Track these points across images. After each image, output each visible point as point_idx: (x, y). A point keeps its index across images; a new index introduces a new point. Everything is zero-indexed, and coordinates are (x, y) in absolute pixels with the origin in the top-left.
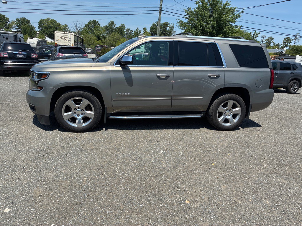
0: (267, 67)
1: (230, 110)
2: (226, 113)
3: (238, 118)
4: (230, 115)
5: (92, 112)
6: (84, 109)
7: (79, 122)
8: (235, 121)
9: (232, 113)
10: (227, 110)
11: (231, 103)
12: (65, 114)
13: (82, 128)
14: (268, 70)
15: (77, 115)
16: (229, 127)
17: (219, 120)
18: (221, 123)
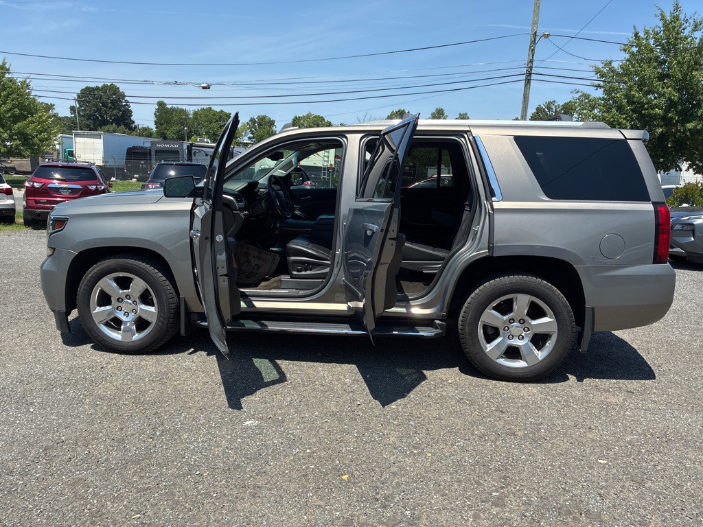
0: (643, 196)
1: (522, 321)
2: (511, 329)
3: (550, 345)
4: (523, 337)
5: (152, 309)
6: (138, 301)
7: (127, 330)
8: (541, 355)
9: (529, 330)
10: (511, 321)
11: (522, 302)
12: (98, 309)
13: (130, 344)
14: (648, 207)
15: (124, 315)
16: (519, 371)
17: (487, 348)
18: (493, 357)
